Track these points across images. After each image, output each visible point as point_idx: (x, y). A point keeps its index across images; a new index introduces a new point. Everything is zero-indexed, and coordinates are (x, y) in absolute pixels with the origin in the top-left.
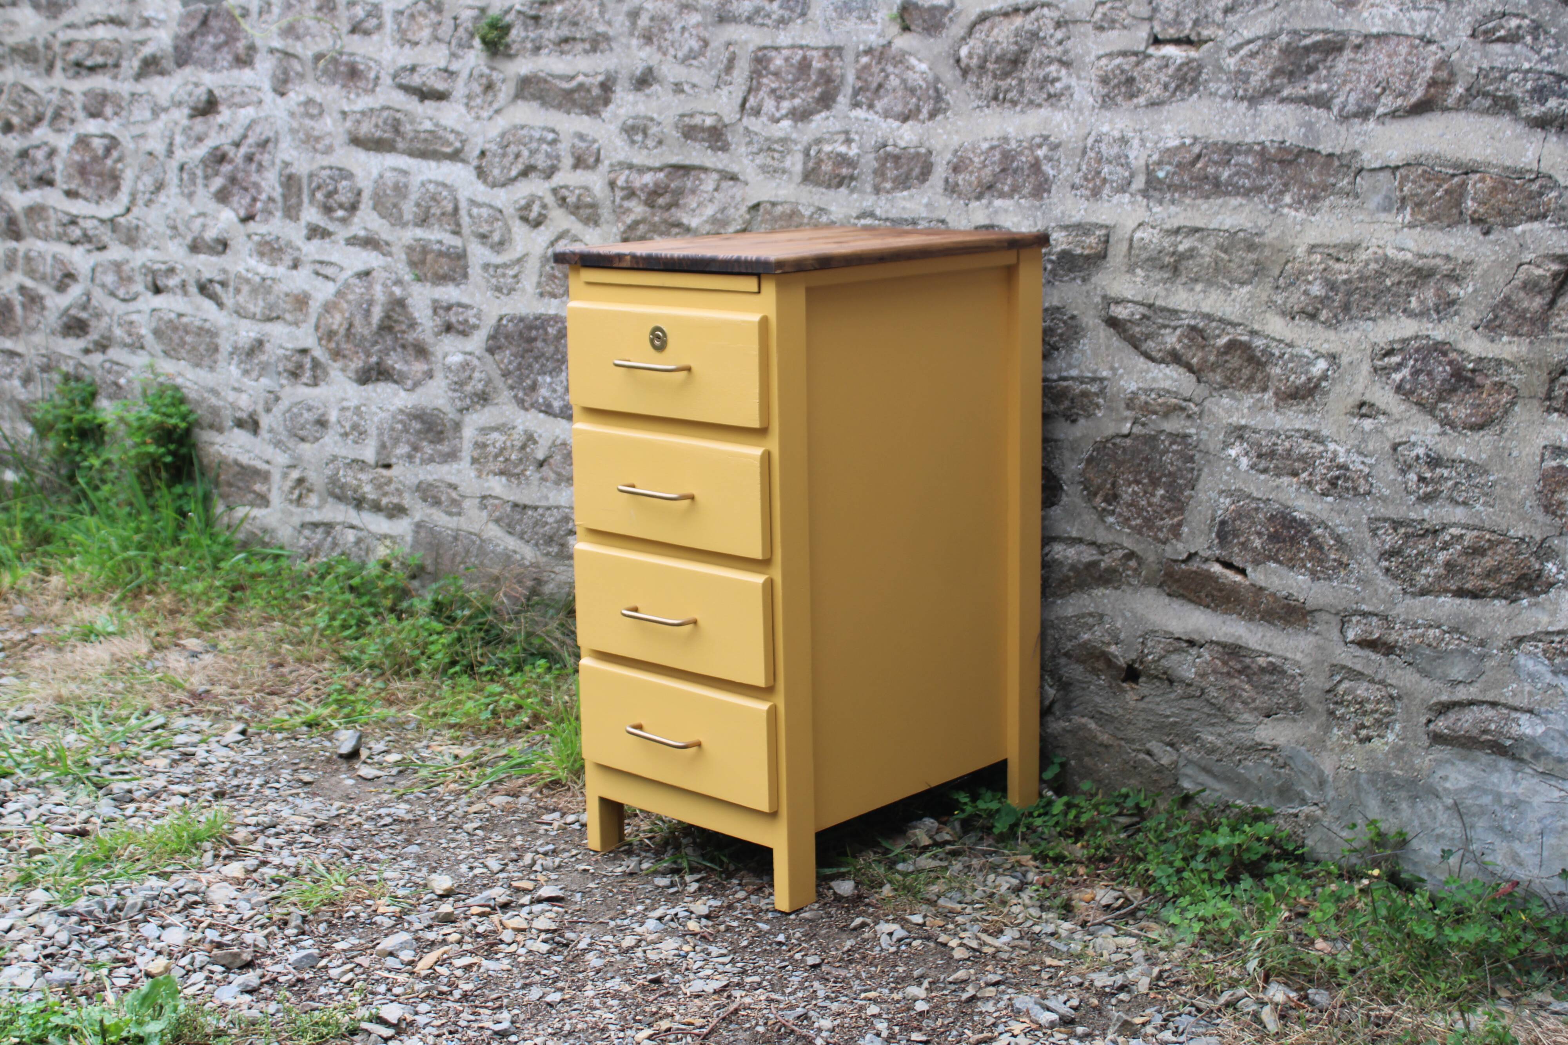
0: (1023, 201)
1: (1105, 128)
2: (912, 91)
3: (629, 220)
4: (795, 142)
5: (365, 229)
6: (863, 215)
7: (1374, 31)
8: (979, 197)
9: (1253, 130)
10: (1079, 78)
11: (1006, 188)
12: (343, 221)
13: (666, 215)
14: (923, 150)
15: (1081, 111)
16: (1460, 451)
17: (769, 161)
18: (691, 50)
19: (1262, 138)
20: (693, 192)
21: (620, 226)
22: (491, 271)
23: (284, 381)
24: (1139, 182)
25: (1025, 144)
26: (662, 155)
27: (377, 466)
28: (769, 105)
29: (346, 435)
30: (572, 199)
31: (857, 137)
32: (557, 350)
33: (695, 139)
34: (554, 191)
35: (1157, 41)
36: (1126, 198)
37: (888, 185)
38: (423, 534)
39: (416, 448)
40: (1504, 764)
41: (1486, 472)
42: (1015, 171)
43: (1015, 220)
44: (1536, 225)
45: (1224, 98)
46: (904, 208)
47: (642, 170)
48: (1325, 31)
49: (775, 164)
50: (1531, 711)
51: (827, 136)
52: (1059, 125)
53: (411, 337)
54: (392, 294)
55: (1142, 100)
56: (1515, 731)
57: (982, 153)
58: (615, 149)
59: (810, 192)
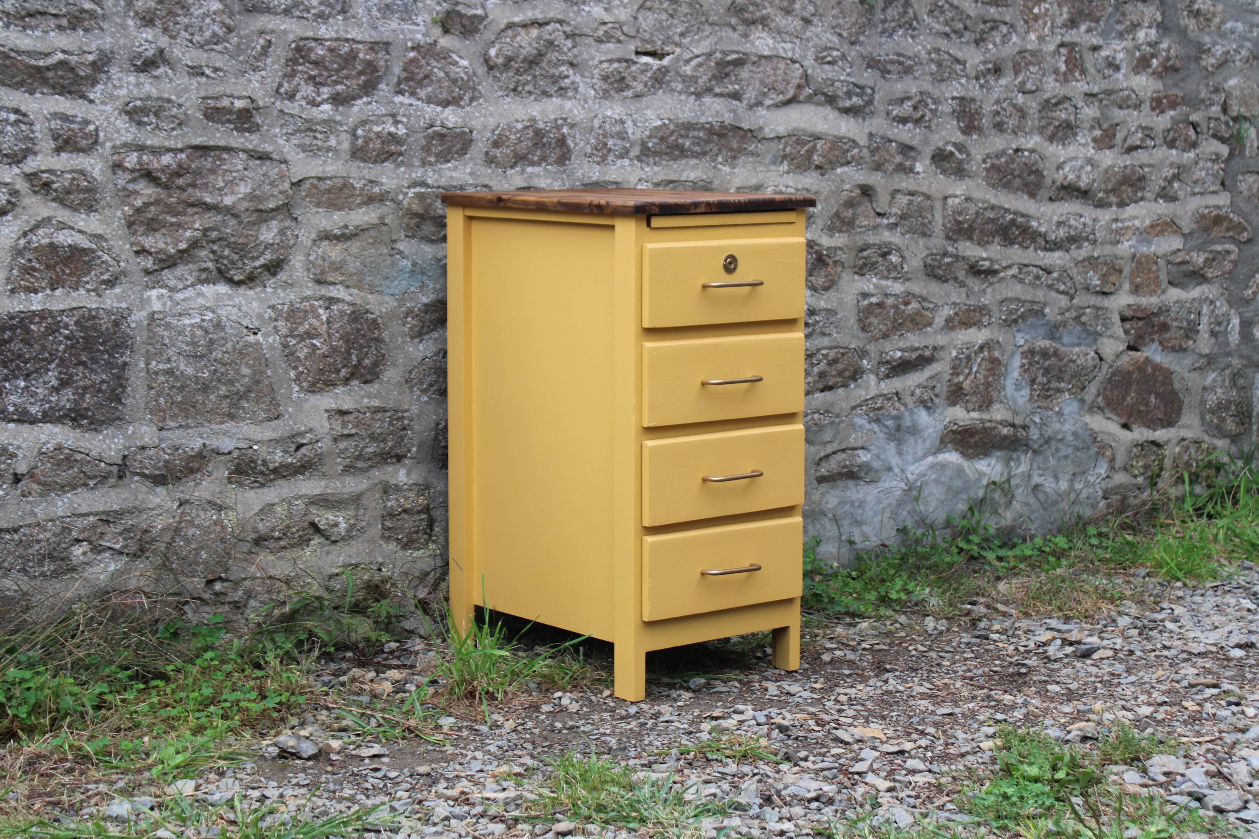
0: (549, 167)
1: (609, 113)
2: (454, 81)
3: (139, 203)
4: (341, 124)
6: (414, 184)
7: (766, 53)
8: (513, 166)
9: (703, 114)
10: (583, 76)
11: (536, 158)
13: (184, 196)
14: (467, 130)
15: (586, 101)
16: (823, 304)
17: (309, 141)
18: (214, 34)
19: (710, 119)
20: (213, 171)
24: (636, 151)
25: (548, 124)
26: (184, 135)
28: (307, 90)
31: (405, 120)
33: (219, 121)
34: (30, 177)
35: (638, 53)
36: (626, 162)
37: (432, 159)
40: (851, 483)
41: (836, 314)
42: (544, 145)
43: (548, 181)
44: (845, 169)
45: (680, 93)
46: (451, 177)
47: (157, 151)
48: (737, 52)
49: (320, 143)
50: (863, 448)
51: (374, 118)
52: (571, 111)
55: (629, 93)
56: (859, 461)
57: (518, 131)
58: (118, 131)
59: (359, 167)
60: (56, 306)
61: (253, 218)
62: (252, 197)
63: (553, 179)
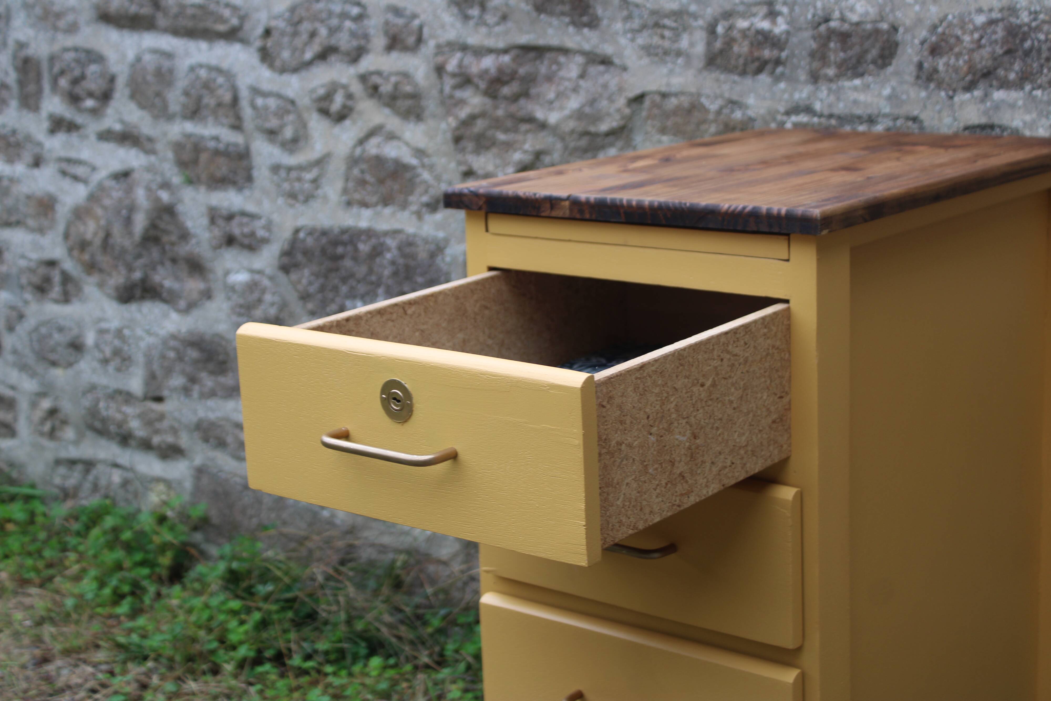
0: (1038, 93)
3: (463, 113)
4: (695, 16)
5: (122, 121)
6: (795, 110)
8: (969, 88)
11: (1012, 76)
12: (95, 112)
13: (513, 108)
14: (885, 26)
17: (656, 40)
20: (549, 79)
21: (452, 122)
22: (283, 173)
23: (28, 296)
25: (1042, 16)
26: (506, 33)
27: (146, 398)
29: (105, 362)
30: (386, 88)
31: (785, 10)
32: (371, 271)
33: (551, 13)
34: (363, 78)
37: (831, 72)
38: (205, 480)
39: (193, 380)
42: (1027, 53)
43: (1028, 118)
46: (855, 102)
49: (666, 44)
51: (741, 8)
53: (183, 250)
54: (158, 200)
57: (976, 29)
58: (443, 26)
59: (717, 80)
60: (383, 226)
61: (584, 142)
62: (579, 115)
63: (1040, 114)
